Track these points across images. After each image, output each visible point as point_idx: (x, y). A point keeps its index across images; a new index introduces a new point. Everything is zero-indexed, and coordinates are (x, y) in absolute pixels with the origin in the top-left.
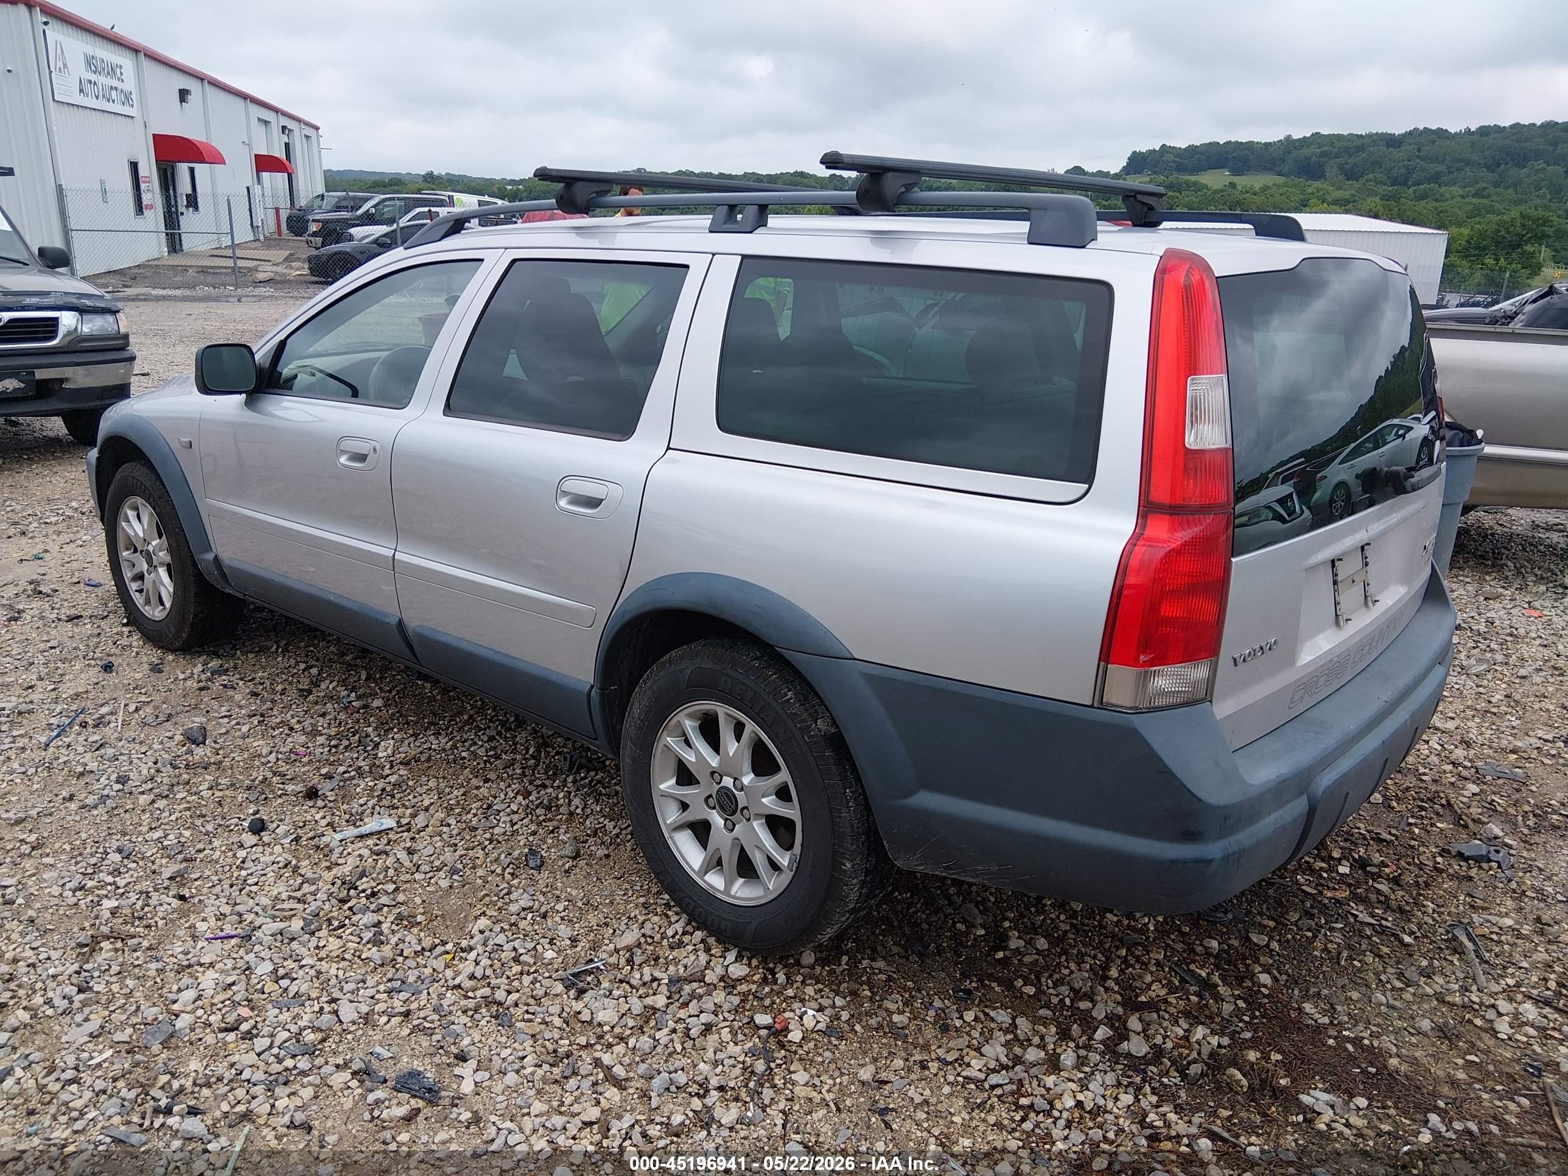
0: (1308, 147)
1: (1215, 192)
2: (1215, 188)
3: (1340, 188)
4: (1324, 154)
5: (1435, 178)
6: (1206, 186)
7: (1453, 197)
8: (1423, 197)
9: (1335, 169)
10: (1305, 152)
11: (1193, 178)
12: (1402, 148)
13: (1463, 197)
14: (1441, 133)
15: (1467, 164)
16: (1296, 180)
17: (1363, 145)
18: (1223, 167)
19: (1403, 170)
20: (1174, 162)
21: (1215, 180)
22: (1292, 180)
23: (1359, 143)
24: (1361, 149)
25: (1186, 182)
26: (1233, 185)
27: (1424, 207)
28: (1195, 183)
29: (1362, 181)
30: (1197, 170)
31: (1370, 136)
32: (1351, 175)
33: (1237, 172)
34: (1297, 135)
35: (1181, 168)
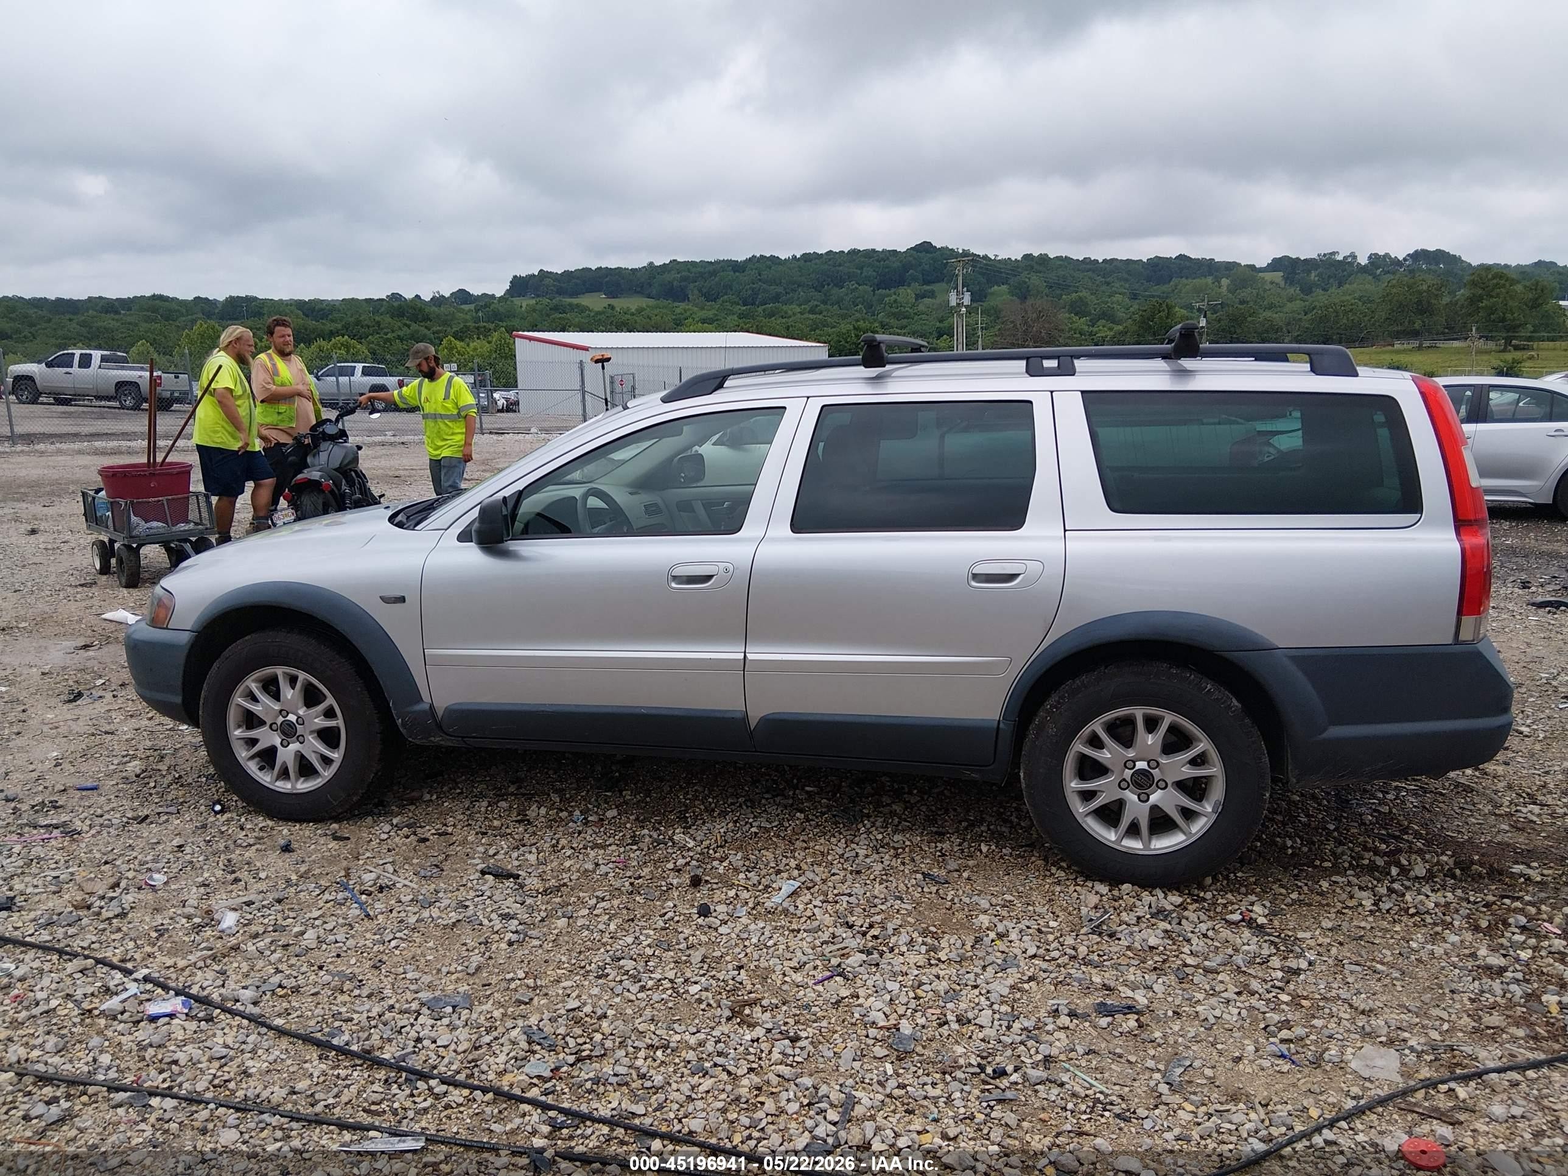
0: (669, 272)
1: (598, 313)
2: (596, 309)
3: (702, 309)
4: (684, 279)
5: (776, 298)
6: (587, 308)
7: (794, 314)
8: (772, 315)
9: (696, 292)
10: (668, 277)
11: (575, 301)
12: (746, 273)
13: (801, 313)
14: (774, 259)
15: (799, 286)
16: (666, 302)
17: (714, 271)
18: (599, 291)
19: (749, 292)
20: (554, 286)
21: (596, 302)
22: (663, 302)
23: (711, 268)
24: (713, 273)
25: (570, 305)
26: (610, 306)
27: (776, 322)
28: (578, 306)
29: (720, 301)
30: (575, 294)
31: (718, 262)
32: (710, 296)
33: (612, 295)
34: (657, 263)
35: (561, 292)
